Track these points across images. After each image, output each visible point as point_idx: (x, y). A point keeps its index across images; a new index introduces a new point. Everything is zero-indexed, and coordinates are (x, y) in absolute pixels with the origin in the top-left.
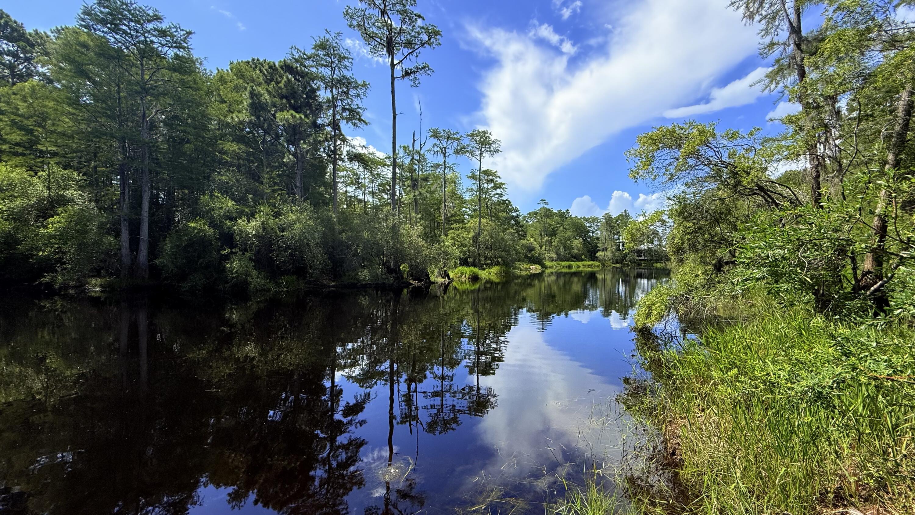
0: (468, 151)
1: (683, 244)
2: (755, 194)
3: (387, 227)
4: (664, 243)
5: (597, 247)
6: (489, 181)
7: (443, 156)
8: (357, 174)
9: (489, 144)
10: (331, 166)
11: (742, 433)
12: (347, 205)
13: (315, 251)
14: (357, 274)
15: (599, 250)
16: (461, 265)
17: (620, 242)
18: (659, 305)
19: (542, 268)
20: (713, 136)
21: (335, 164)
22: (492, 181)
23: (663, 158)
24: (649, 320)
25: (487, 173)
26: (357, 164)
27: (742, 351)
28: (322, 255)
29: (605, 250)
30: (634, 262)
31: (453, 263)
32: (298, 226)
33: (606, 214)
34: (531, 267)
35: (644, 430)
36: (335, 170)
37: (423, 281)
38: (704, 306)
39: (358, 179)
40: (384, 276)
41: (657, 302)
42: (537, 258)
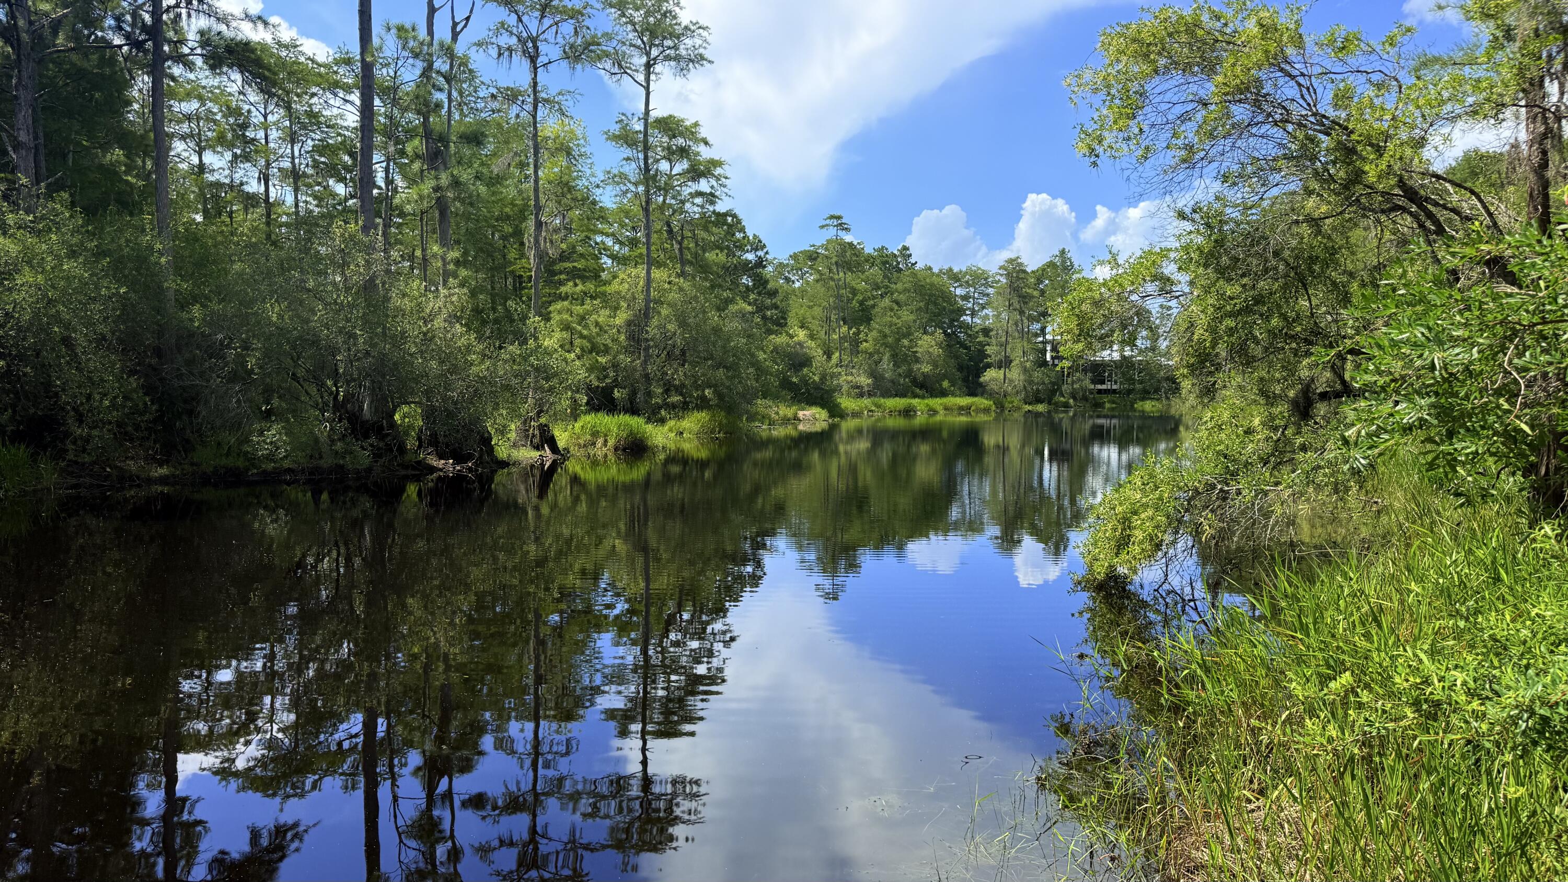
0: (607, 55)
1: (1214, 344)
2: (1396, 208)
3: (348, 289)
4: (1163, 345)
5: (982, 354)
6: (673, 154)
7: (526, 63)
8: (237, 112)
9: (672, 35)
10: (143, 82)
11: (1357, 843)
12: (206, 213)
13: (93, 362)
14: (248, 441)
15: (989, 366)
16: (593, 407)
17: (1044, 343)
18: (1150, 512)
19: (832, 415)
20: (1298, 40)
21: (157, 70)
22: (683, 152)
23: (1168, 96)
24: (1124, 556)
25: (669, 126)
26: (237, 76)
27: (1359, 629)
28: (119, 379)
29: (1005, 363)
30: (1085, 398)
31: (565, 403)
32: (26, 277)
33: (1011, 261)
34: (801, 414)
35: (1113, 859)
36: (158, 94)
37: (469, 457)
38: (1267, 515)
39: (245, 126)
40: (339, 446)
41: (1145, 506)
42: (817, 387)
